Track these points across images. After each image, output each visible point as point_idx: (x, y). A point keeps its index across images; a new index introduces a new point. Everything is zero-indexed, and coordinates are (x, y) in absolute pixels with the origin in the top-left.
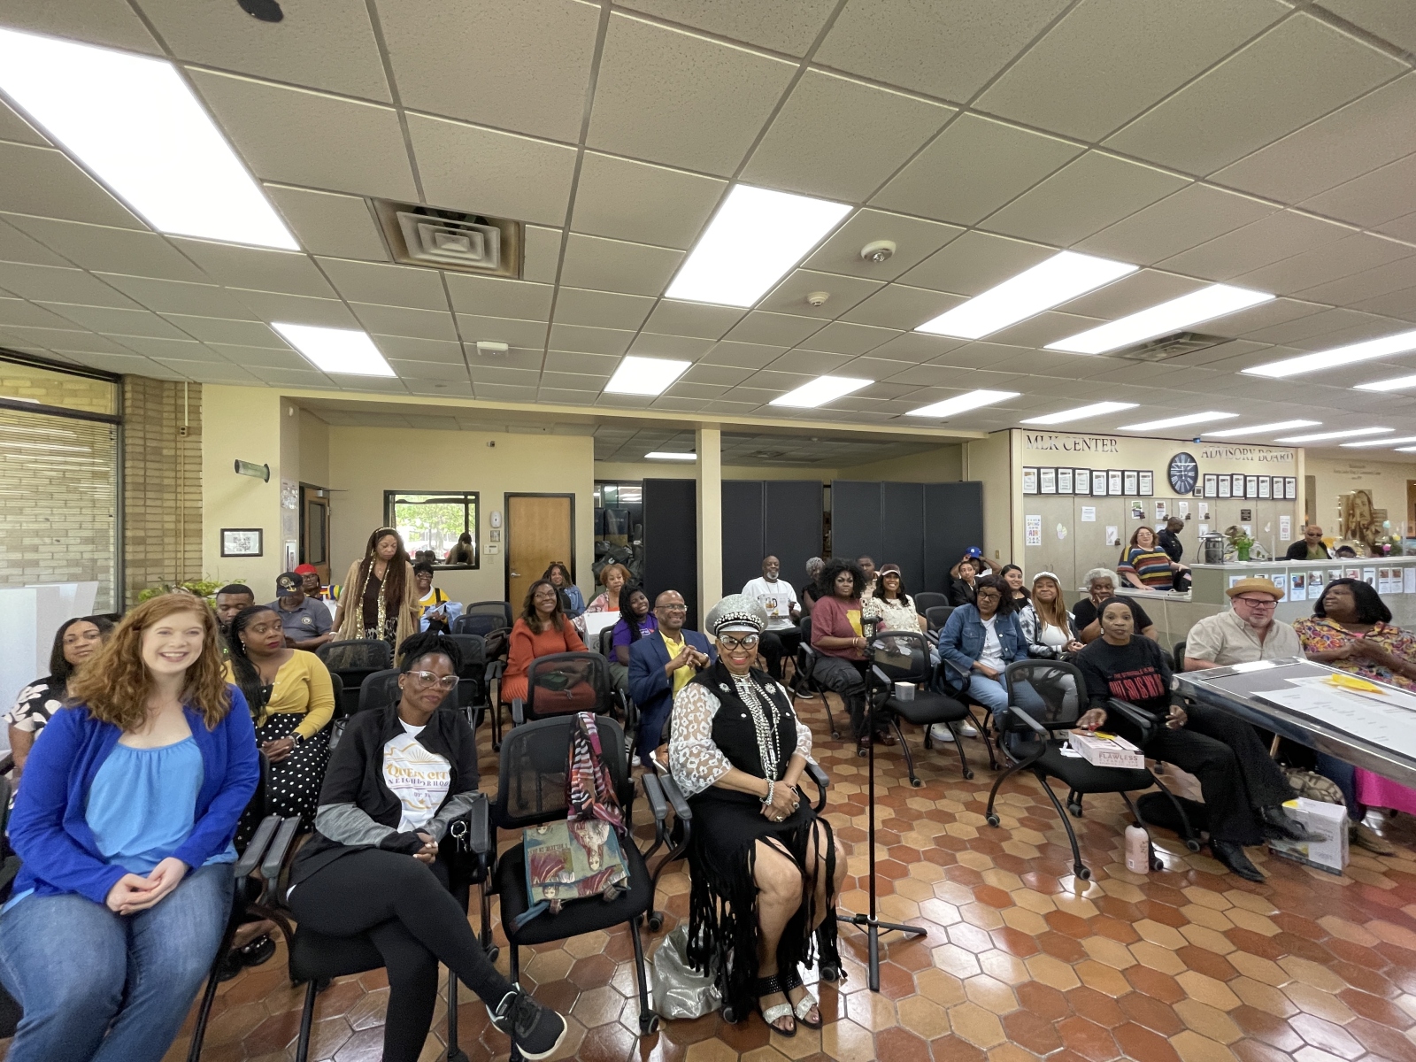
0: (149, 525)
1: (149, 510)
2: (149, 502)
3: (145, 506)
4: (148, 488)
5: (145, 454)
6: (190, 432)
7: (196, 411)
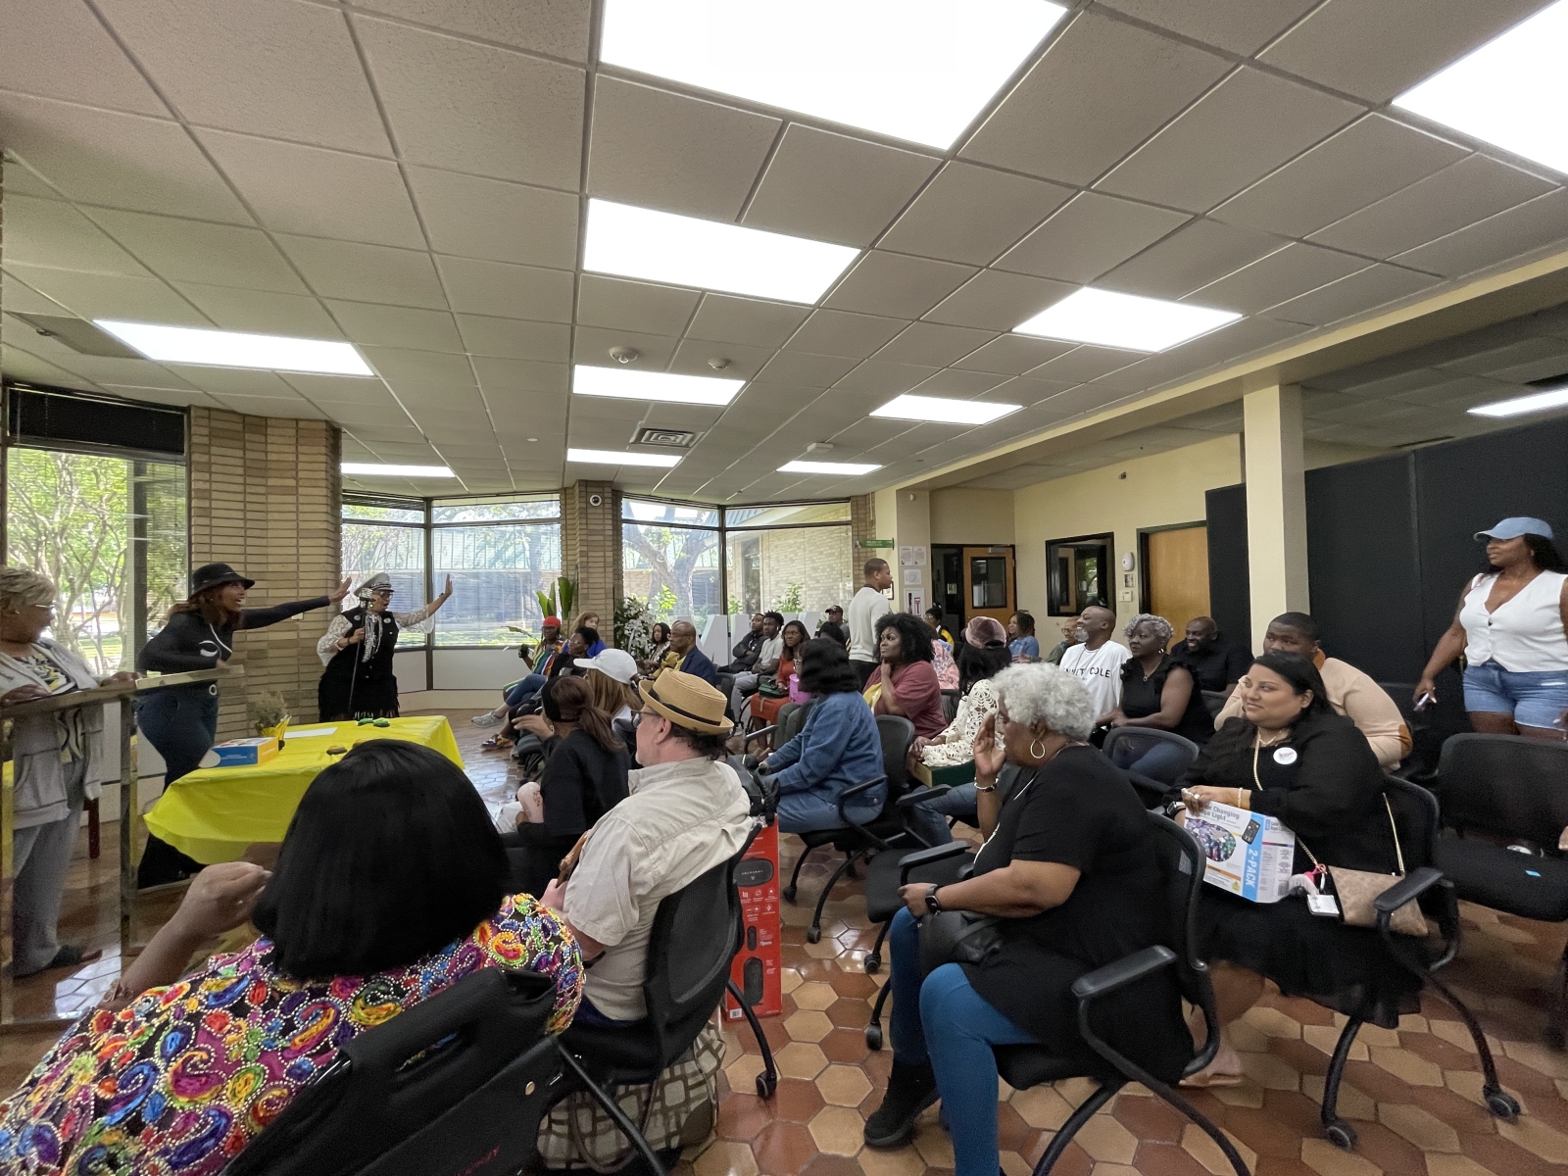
6: (873, 523)
7: (874, 511)
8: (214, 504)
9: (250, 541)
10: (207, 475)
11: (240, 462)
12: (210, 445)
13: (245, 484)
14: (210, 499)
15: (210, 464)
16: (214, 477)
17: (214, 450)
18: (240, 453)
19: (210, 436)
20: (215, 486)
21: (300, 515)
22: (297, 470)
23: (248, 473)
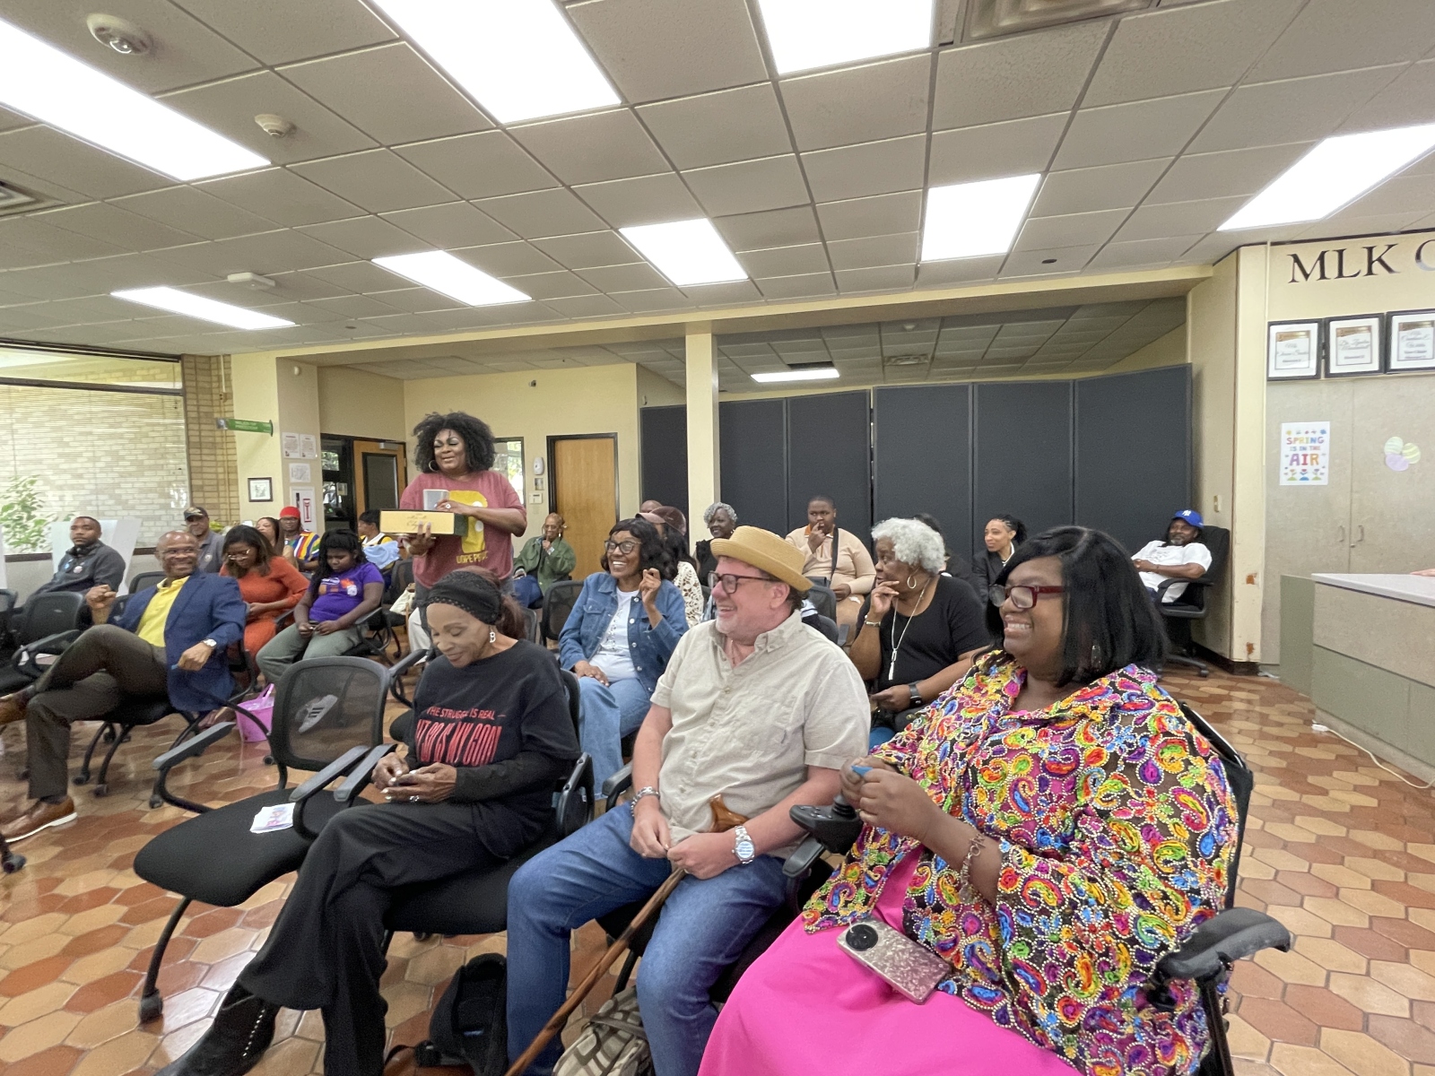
0: (205, 476)
1: (205, 464)
2: (204, 458)
3: (201, 460)
4: (204, 445)
5: (199, 418)
6: (227, 397)
7: (228, 379)
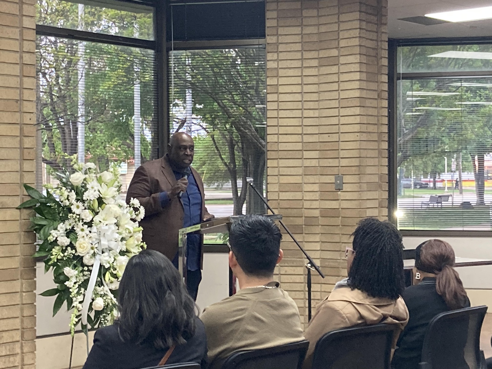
8: (282, 81)
9: (307, 113)
10: (276, 54)
11: (298, 39)
12: (278, 26)
13: (302, 59)
14: (277, 76)
15: (277, 44)
16: (282, 56)
17: (281, 31)
18: (298, 30)
19: (278, 18)
20: (282, 64)
21: (342, 84)
22: (338, 39)
23: (306, 48)
